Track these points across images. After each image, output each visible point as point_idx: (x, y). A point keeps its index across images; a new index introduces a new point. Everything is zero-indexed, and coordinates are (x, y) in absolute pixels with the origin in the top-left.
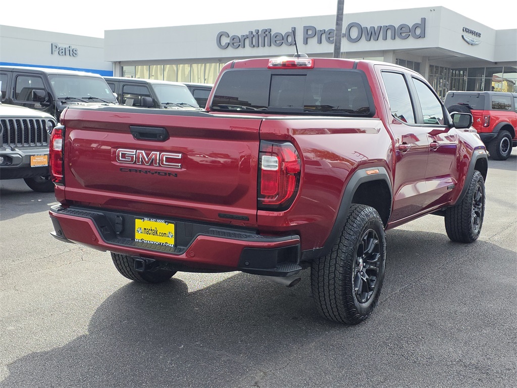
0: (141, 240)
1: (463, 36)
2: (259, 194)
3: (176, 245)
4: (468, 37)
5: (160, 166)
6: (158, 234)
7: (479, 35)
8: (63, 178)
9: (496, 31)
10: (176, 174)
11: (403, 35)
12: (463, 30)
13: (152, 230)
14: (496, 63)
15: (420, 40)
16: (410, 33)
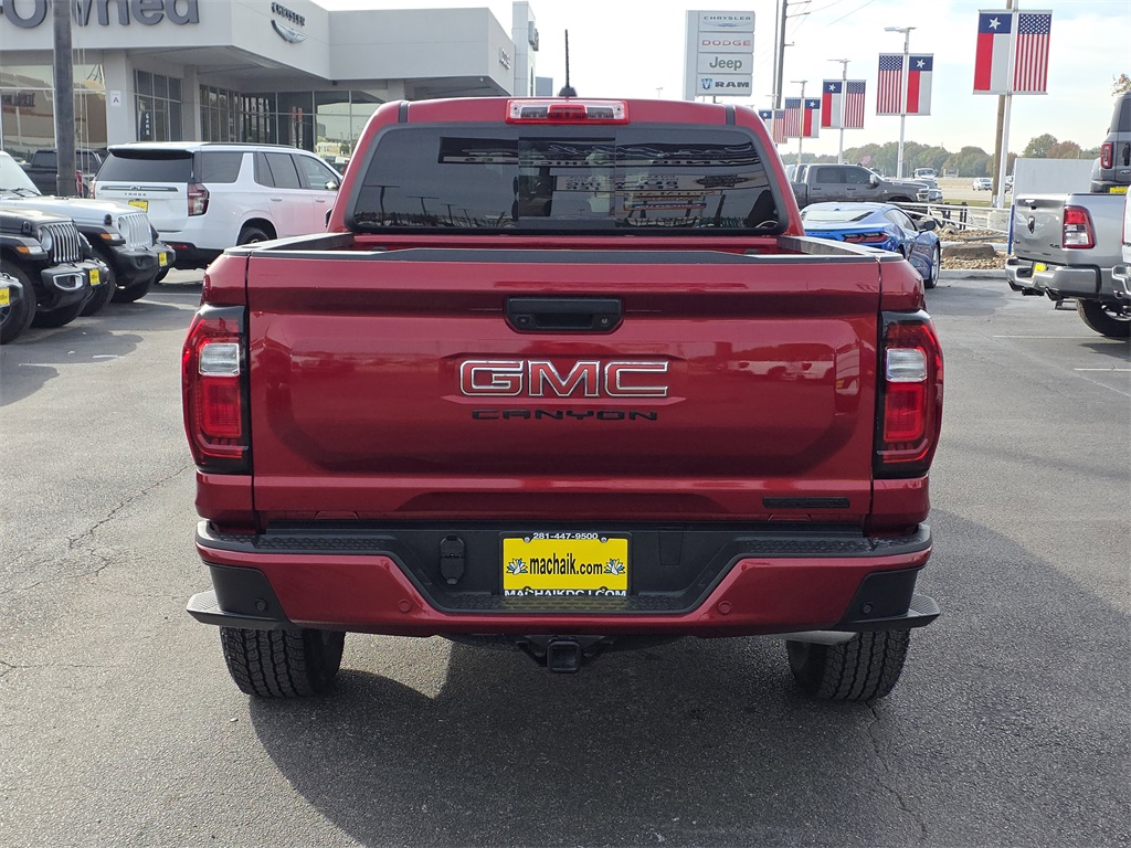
0: (524, 591)
1: (273, 23)
2: (878, 442)
3: (632, 590)
4: (285, 25)
5: (603, 394)
6: (577, 568)
7: (299, 20)
8: (249, 454)
9: (331, 14)
10: (653, 414)
11: (149, 15)
12: (273, 8)
13: (557, 561)
14: (335, 83)
15: (188, 29)
16: (164, 12)
